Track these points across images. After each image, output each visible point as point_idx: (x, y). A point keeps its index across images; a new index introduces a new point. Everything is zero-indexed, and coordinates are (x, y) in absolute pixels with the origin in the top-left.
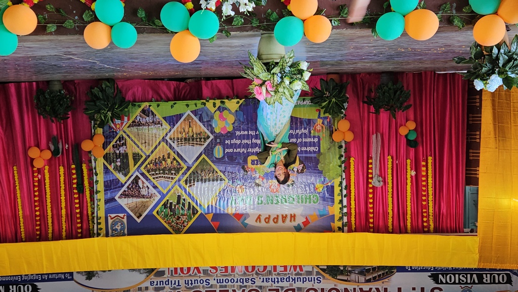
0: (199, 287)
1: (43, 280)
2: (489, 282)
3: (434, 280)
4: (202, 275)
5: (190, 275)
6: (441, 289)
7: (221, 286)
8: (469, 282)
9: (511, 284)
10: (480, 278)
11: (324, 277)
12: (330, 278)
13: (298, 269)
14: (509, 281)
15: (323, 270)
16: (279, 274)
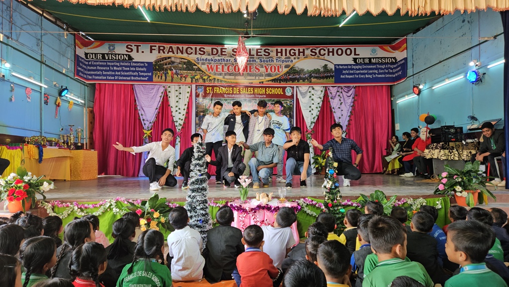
0: (266, 58)
1: (351, 65)
2: (98, 55)
3: (131, 57)
4: (264, 65)
5: (270, 65)
6: (127, 51)
7: (253, 58)
8: (110, 55)
9: (85, 53)
10: (103, 57)
11: (195, 61)
12: (191, 61)
13: (210, 66)
14: (86, 54)
15: (195, 65)
16: (221, 64)
